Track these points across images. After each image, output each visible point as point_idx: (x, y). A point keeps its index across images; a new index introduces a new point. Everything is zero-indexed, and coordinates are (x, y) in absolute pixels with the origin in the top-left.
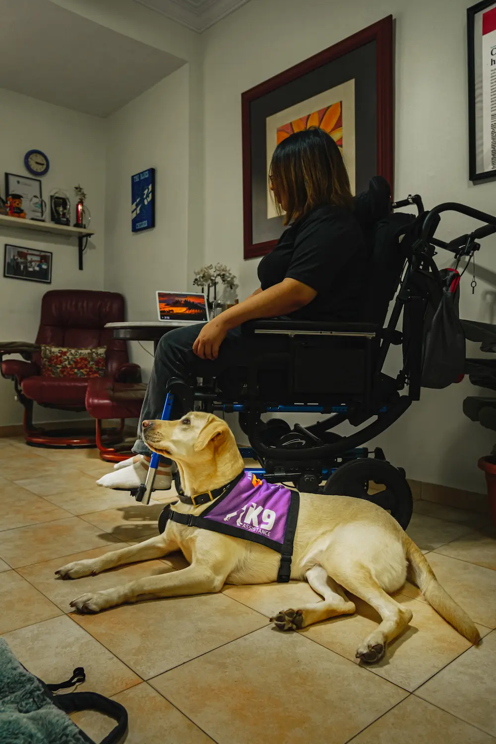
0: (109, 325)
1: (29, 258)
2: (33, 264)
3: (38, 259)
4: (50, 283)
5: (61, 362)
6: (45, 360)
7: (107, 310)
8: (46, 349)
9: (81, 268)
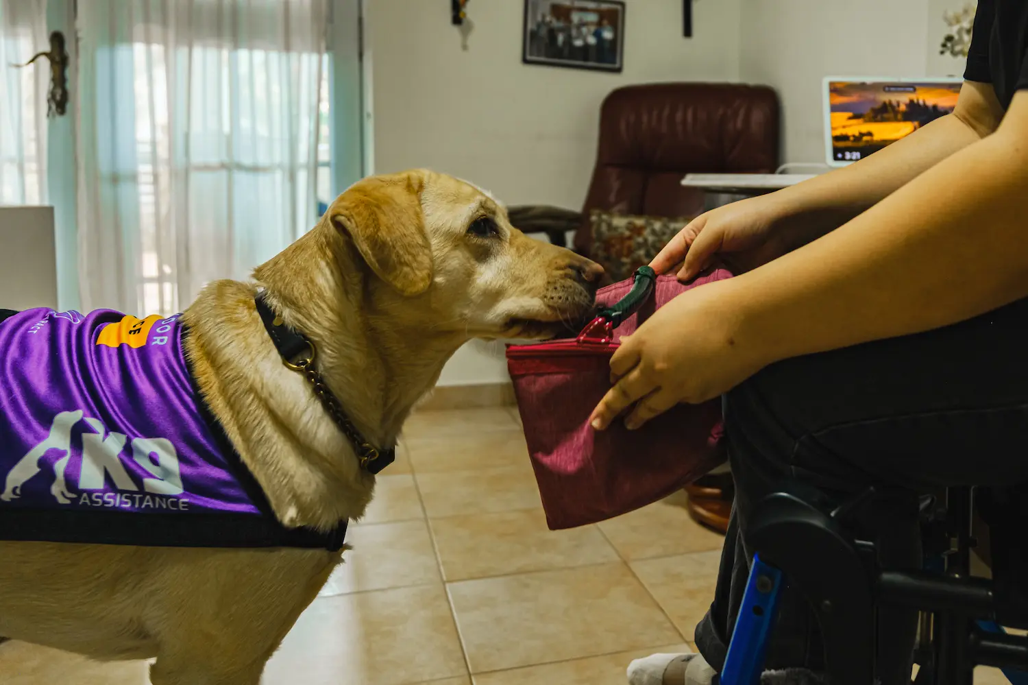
0: (690, 180)
1: (575, 17)
2: (584, 30)
3: (592, 18)
4: (618, 70)
5: (630, 251)
6: (597, 244)
7: (739, 124)
8: (601, 221)
9: (688, 31)
